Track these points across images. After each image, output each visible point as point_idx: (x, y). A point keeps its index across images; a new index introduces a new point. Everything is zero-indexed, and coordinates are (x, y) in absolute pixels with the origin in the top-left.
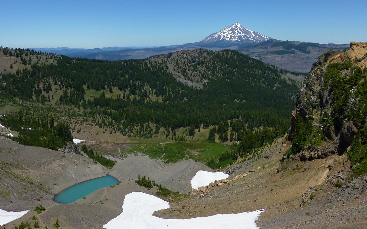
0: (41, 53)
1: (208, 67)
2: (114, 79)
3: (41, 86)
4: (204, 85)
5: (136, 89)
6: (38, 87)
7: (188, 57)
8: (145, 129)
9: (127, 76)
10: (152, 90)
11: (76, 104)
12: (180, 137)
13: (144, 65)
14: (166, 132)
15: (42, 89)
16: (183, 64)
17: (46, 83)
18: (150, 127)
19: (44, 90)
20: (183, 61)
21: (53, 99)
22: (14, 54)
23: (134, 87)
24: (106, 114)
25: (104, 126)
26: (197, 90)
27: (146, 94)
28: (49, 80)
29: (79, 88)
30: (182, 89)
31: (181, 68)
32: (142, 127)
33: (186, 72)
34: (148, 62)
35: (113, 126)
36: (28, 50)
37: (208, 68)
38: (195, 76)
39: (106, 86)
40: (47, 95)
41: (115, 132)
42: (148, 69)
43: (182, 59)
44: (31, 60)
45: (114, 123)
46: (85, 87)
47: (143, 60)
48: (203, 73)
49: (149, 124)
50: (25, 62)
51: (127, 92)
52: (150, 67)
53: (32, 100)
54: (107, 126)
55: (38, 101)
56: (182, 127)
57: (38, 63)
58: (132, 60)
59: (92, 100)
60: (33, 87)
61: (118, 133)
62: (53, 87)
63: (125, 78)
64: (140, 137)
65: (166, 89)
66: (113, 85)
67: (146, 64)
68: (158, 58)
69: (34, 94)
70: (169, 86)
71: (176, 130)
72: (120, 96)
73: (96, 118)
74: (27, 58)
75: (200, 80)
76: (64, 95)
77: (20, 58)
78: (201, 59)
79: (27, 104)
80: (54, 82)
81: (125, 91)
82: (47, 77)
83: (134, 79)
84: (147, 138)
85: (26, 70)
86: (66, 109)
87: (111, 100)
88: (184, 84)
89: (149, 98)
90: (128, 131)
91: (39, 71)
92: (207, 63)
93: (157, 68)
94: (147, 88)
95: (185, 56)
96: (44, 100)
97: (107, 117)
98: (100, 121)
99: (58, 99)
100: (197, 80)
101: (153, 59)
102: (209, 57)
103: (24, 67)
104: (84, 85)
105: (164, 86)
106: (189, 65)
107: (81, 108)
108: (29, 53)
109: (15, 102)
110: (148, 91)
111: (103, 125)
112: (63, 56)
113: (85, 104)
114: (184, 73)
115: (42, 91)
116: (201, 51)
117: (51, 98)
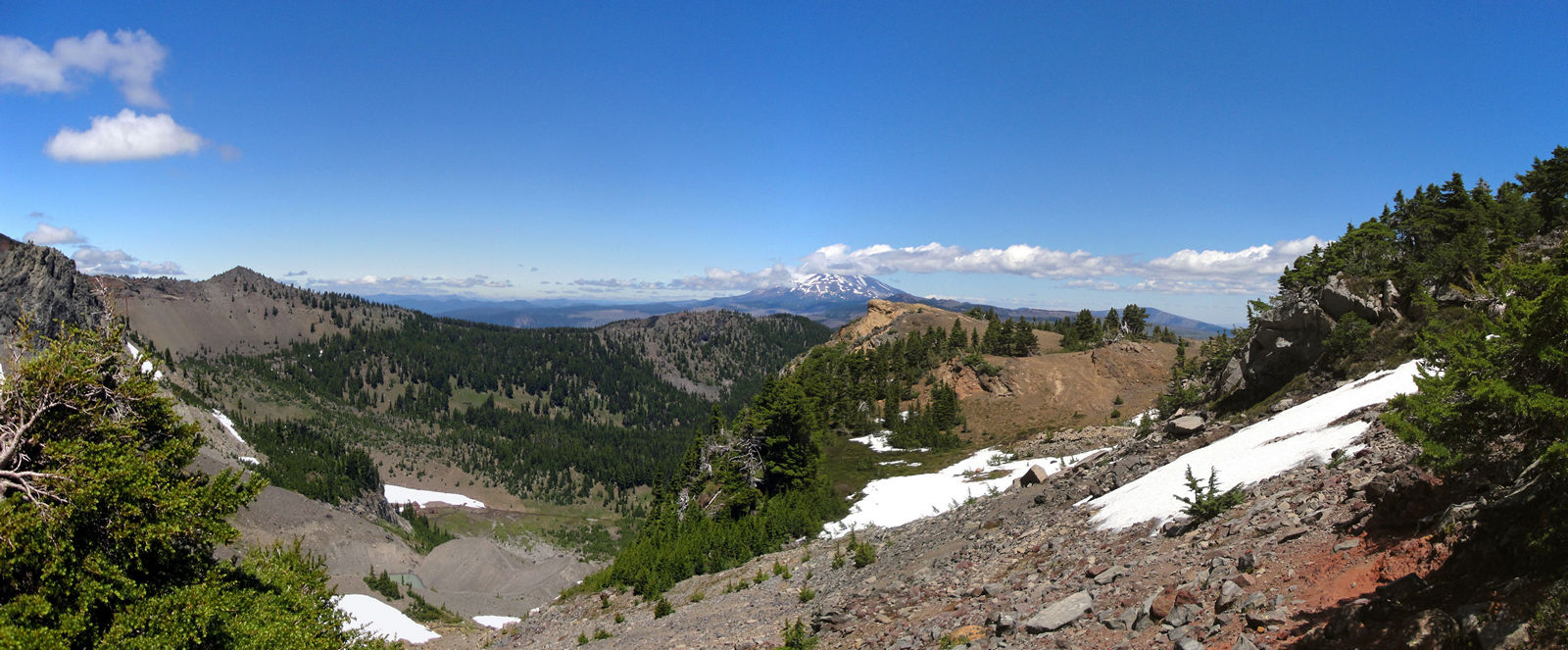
0: (373, 304)
1: (737, 350)
2: (519, 369)
3: (363, 372)
4: (723, 394)
5: (566, 395)
6: (357, 374)
7: (692, 328)
8: (559, 483)
9: (549, 365)
10: (602, 398)
11: (425, 416)
12: (635, 508)
13: (591, 342)
14: (606, 494)
15: (364, 378)
16: (679, 343)
17: (374, 367)
18: (570, 481)
19: (368, 381)
20: (681, 337)
21: (383, 401)
22: (321, 303)
23: (561, 390)
24: (482, 444)
25: (473, 469)
26: (706, 402)
27: (588, 405)
28: (380, 360)
29: (439, 383)
30: (672, 399)
31: (674, 351)
32: (554, 478)
33: (684, 361)
34: (601, 335)
35: (492, 471)
36: (349, 296)
37: (736, 353)
38: (705, 370)
39: (500, 383)
40: (372, 392)
41: (495, 486)
42: (601, 351)
43: (679, 331)
44: (350, 318)
45: (496, 463)
46: (453, 381)
47: (591, 330)
48: (723, 366)
49: (569, 474)
50: (338, 321)
51: (546, 398)
52: (604, 346)
53: (340, 399)
54: (480, 470)
55: (352, 403)
56: (645, 486)
57: (364, 325)
58: (565, 329)
59: (463, 410)
60: (346, 372)
61: (502, 487)
62: (387, 376)
63: (544, 369)
64: (547, 501)
65: (635, 397)
66: (515, 383)
67: (596, 338)
68: (626, 326)
69: (347, 388)
70: (642, 392)
71: (630, 491)
72: (528, 407)
73: (459, 450)
74: (344, 313)
75: (714, 380)
76: (406, 395)
77: (330, 312)
78: (721, 333)
79: (330, 405)
80: (390, 366)
81: (540, 396)
82: (376, 355)
83: (564, 370)
84: (562, 504)
85: (338, 337)
86: (404, 426)
87: (505, 414)
88: (678, 388)
89: (592, 415)
90: (523, 486)
91: (364, 342)
92: (736, 343)
93: (619, 349)
94: (591, 392)
95: (686, 324)
96: (365, 401)
97: (484, 450)
98: (467, 457)
99: (393, 404)
100: (708, 380)
101: (614, 330)
102: (740, 330)
103: (335, 330)
104: (451, 378)
105: (630, 389)
106: (694, 345)
107: (436, 426)
108: (349, 303)
109: (306, 399)
110: (593, 398)
111: (471, 467)
112: (417, 313)
113: (445, 418)
114: (682, 365)
115: (365, 383)
116: (726, 315)
117: (379, 400)
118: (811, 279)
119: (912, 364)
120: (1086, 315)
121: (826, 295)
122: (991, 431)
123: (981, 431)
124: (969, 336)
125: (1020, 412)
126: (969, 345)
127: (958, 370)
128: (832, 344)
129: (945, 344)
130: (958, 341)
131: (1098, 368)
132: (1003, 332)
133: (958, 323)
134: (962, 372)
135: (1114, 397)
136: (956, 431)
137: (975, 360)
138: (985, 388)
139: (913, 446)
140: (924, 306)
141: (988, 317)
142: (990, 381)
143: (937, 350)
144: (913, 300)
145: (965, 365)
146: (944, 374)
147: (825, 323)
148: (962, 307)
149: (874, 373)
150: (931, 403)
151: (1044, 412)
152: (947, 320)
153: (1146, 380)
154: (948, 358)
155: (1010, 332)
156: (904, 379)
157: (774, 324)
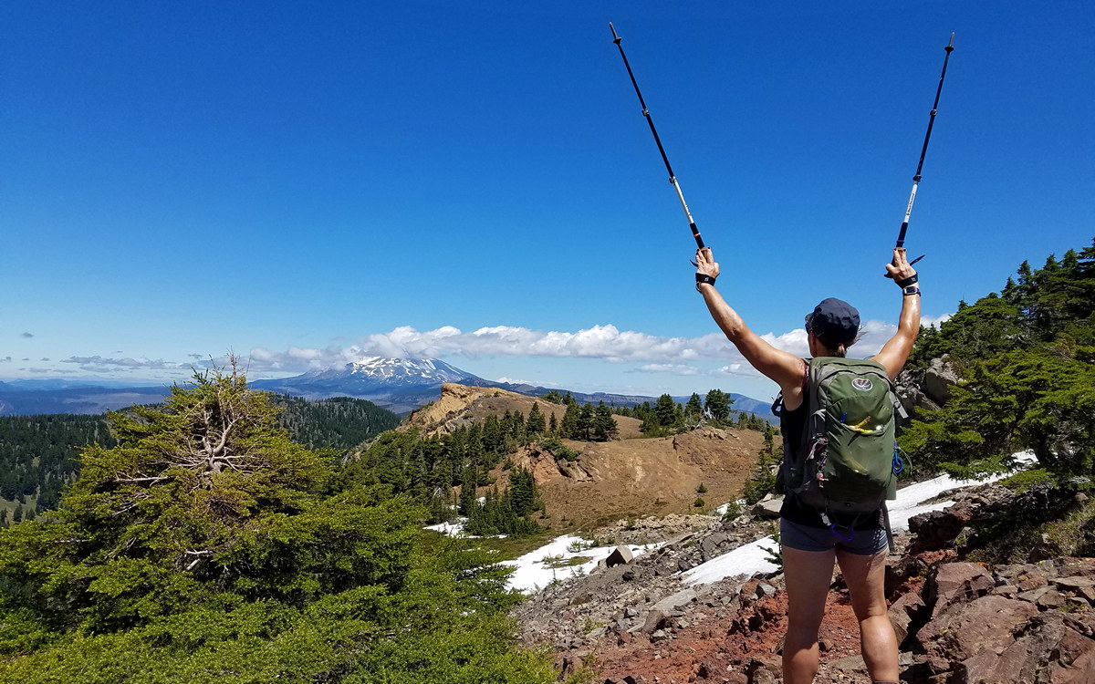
9: (36, 462)
13: (96, 432)
23: (53, 492)
34: (110, 423)
47: (96, 418)
51: (30, 504)
63: (29, 466)
67: (102, 427)
81: (23, 502)
83: (58, 468)
102: (291, 416)
118: (375, 361)
119: (488, 448)
120: (666, 401)
121: (391, 378)
122: (570, 517)
123: (560, 517)
124: (548, 421)
125: (600, 498)
126: (547, 430)
127: (536, 454)
128: (403, 429)
129: (522, 428)
130: (536, 426)
131: (680, 454)
132: (582, 417)
133: (535, 407)
134: (540, 457)
135: (697, 485)
136: (535, 516)
137: (553, 444)
138: (564, 473)
139: (489, 532)
140: (500, 390)
141: (566, 402)
142: (569, 466)
143: (514, 435)
144: (485, 384)
145: (544, 450)
146: (522, 459)
147: (390, 409)
148: (536, 391)
149: (449, 458)
150: (509, 489)
151: (624, 498)
152: (524, 406)
153: (732, 469)
154: (526, 442)
155: (589, 416)
156: (481, 464)
157: (331, 409)
